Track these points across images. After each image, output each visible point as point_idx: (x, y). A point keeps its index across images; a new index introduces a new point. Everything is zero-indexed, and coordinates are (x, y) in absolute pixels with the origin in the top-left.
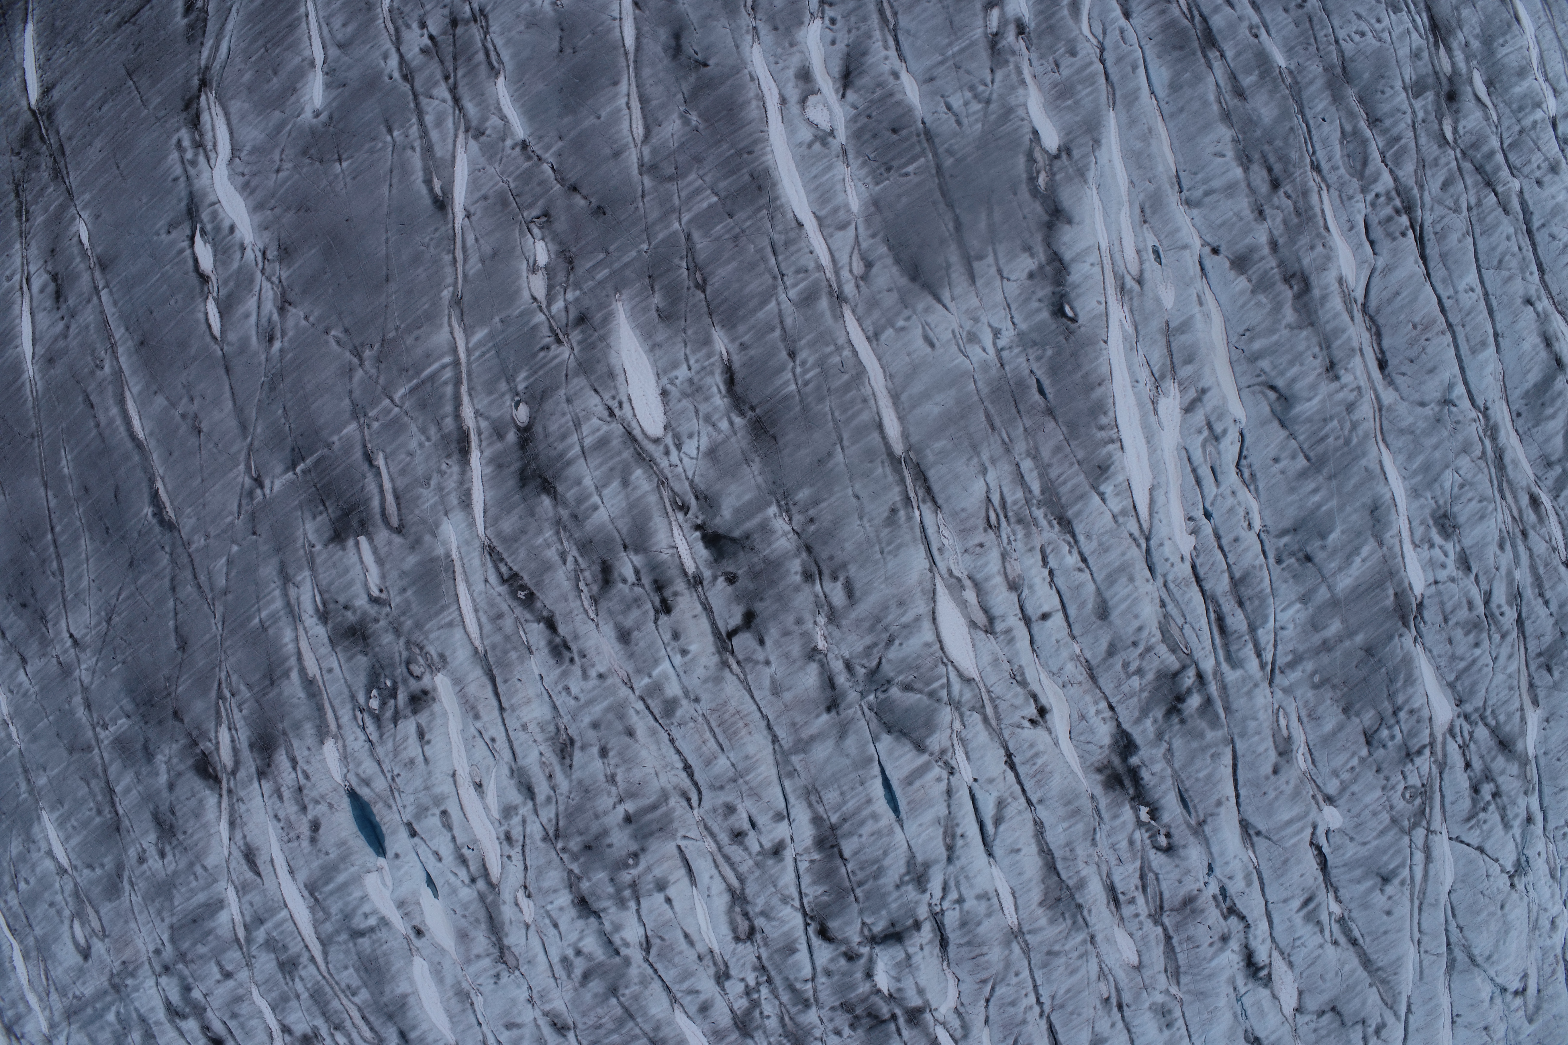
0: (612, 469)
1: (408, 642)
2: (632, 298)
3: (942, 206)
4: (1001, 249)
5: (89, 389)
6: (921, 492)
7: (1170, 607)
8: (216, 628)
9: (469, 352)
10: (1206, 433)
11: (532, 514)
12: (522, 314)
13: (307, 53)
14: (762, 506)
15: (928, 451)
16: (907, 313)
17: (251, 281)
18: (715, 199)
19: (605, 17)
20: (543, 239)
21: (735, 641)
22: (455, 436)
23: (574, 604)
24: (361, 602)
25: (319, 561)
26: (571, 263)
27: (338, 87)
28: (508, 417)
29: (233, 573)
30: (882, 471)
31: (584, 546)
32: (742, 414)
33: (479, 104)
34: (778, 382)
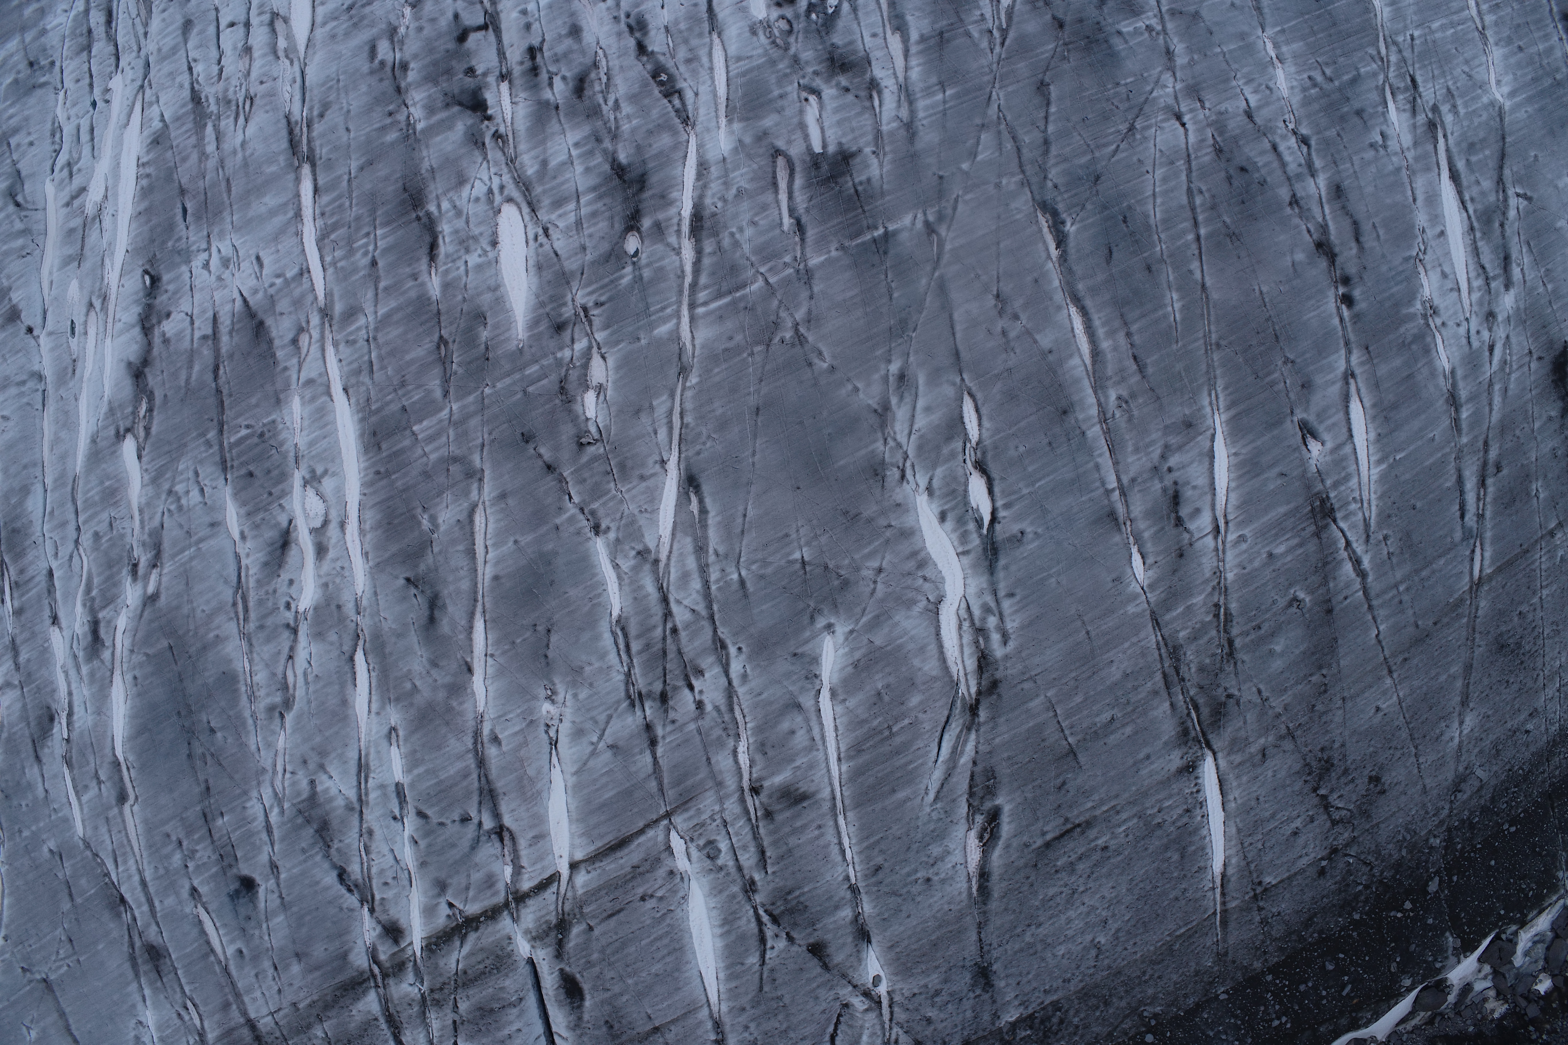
0: (555, 178)
1: (787, 49)
2: (508, 339)
3: (225, 392)
4: (186, 344)
5: (1137, 378)
6: (297, 130)
7: (141, 30)
8: (999, 96)
9: (678, 315)
10: (75, 169)
11: (639, 148)
12: (617, 343)
13: (839, 709)
14: (430, 131)
15: (282, 164)
16: (272, 291)
17: (920, 448)
18: (415, 428)
19: (501, 660)
20: (587, 419)
21: (481, 21)
22: (704, 233)
23: (615, 63)
24: (828, 92)
25: (870, 137)
26: (562, 388)
27: (802, 655)
28: (646, 242)
29: (971, 142)
30: (322, 151)
31: (596, 113)
32: (429, 215)
33: (641, 588)
34: (391, 239)
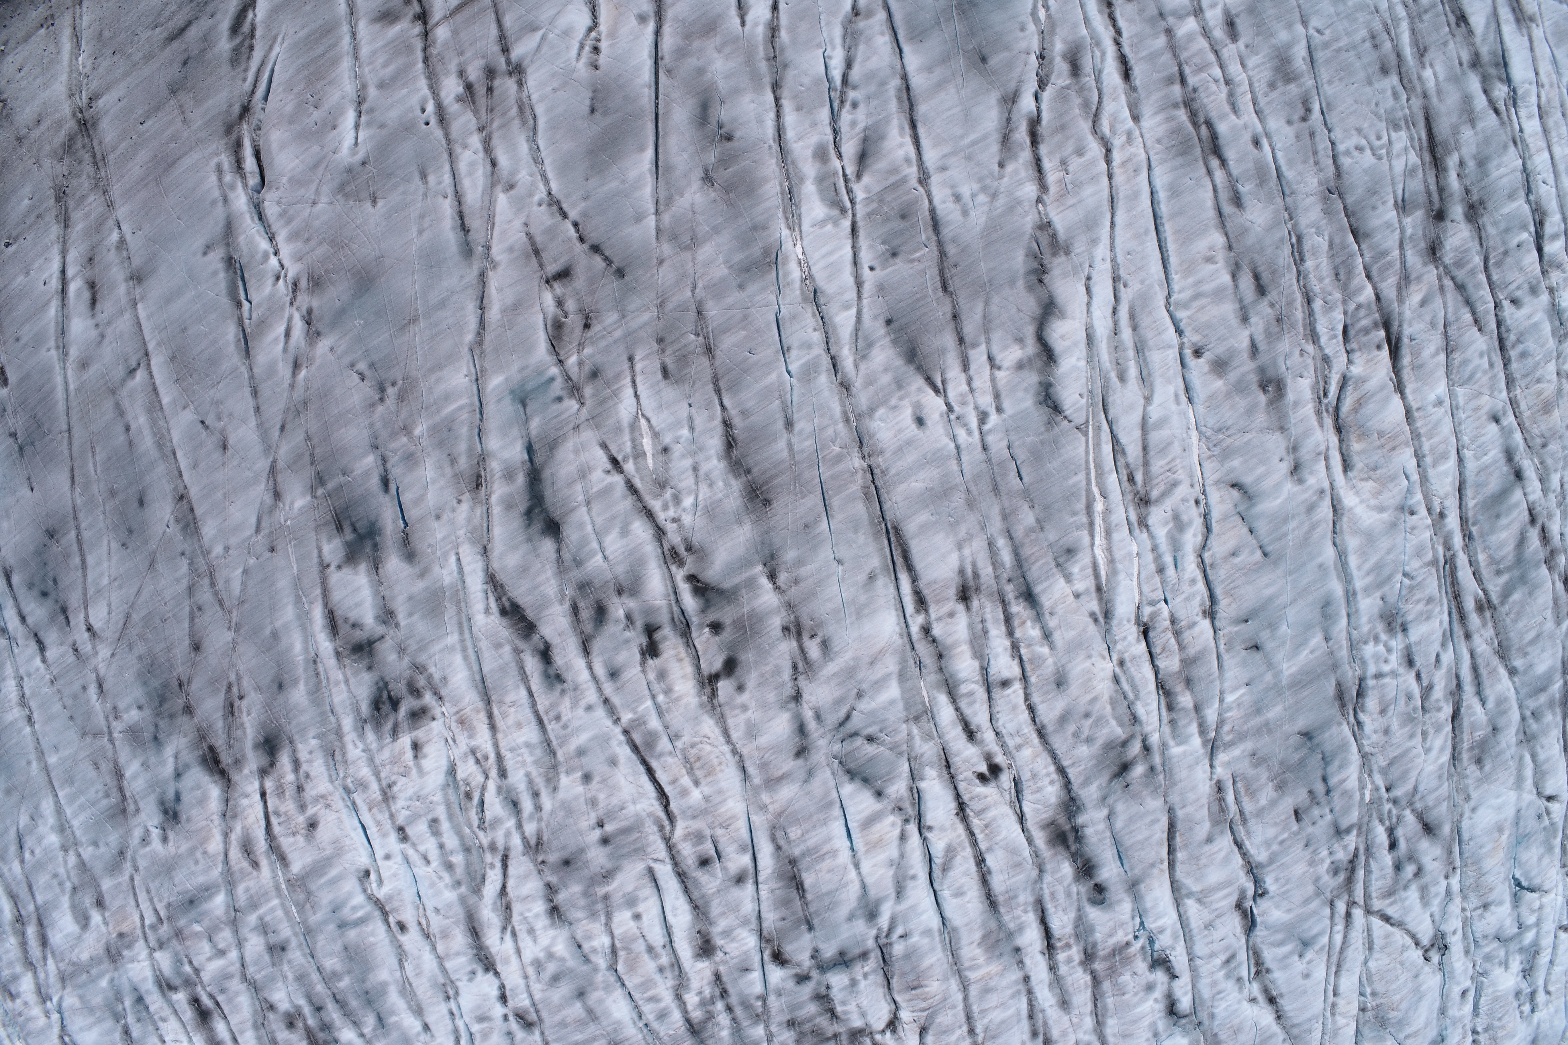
0: (614, 518)
1: (412, 663)
4: (995, 338)
5: (121, 398)
6: (900, 563)
10: (1171, 524)
11: (536, 554)
12: (539, 365)
14: (750, 564)
15: (912, 525)
17: (281, 310)
18: (728, 271)
21: (717, 685)
22: (468, 475)
23: (569, 640)
24: (371, 622)
25: (333, 580)
26: (588, 320)
27: (376, 127)
29: (250, 585)
30: (864, 540)
31: (582, 588)
32: (737, 476)
33: (511, 158)
34: (774, 449)
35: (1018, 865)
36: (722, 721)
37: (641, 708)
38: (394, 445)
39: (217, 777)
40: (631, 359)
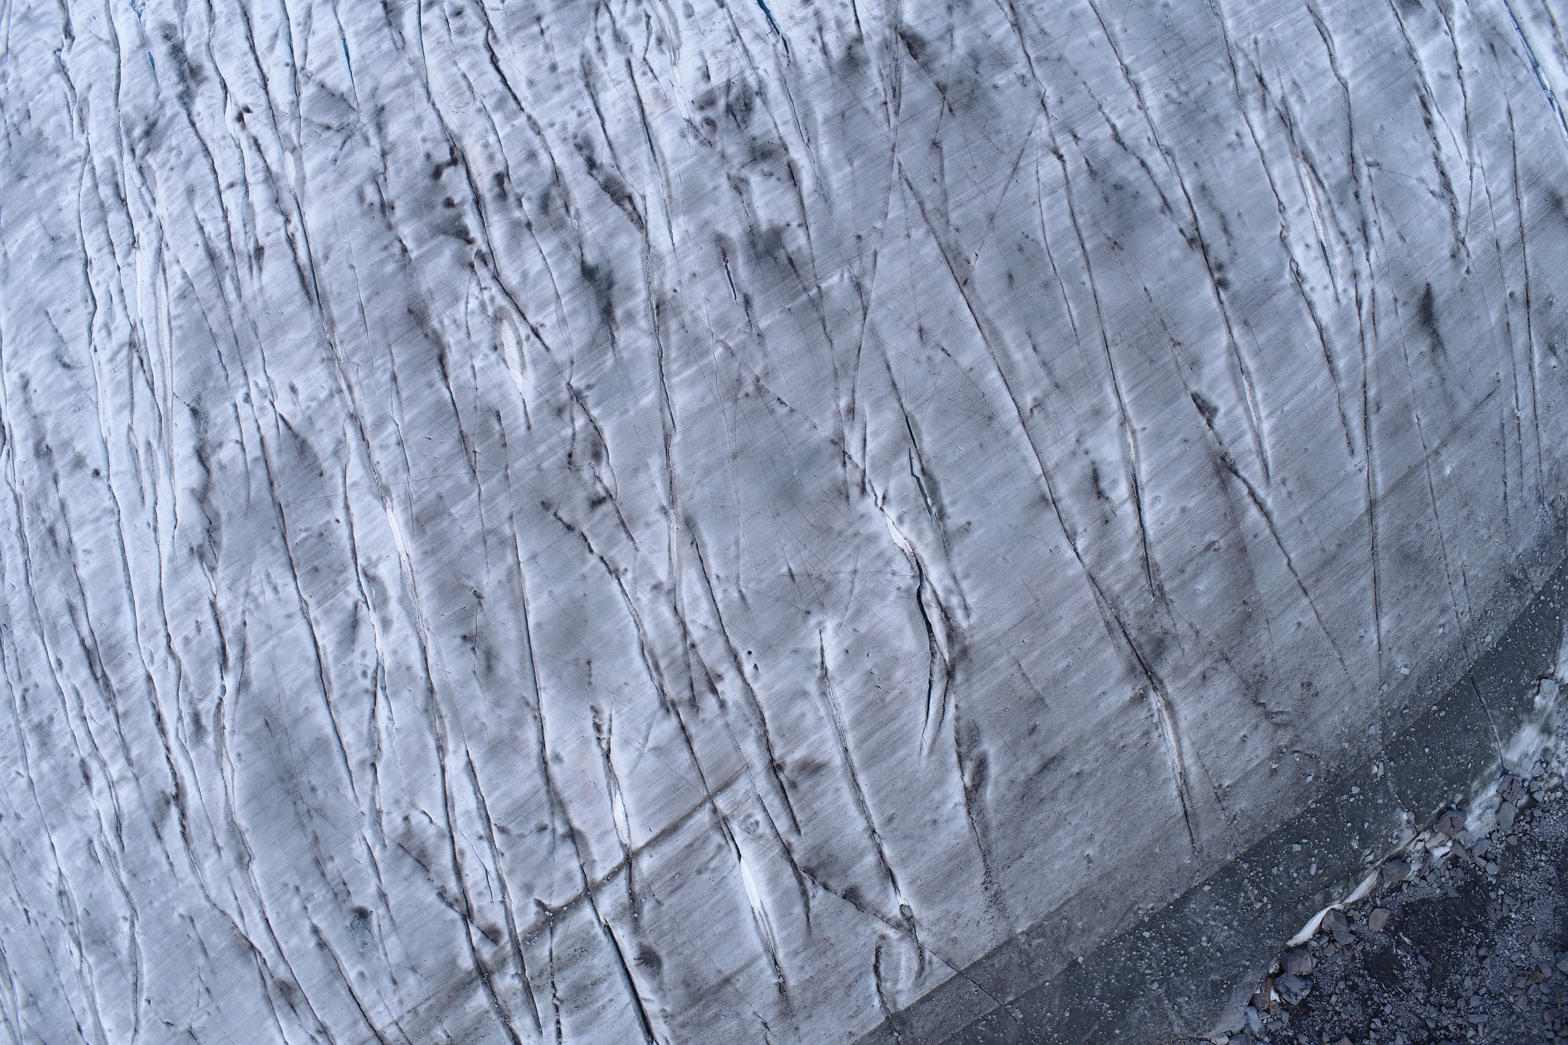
1: (713, 146)
3: (283, 503)
4: (241, 468)
5: (1047, 380)
7: (148, 198)
8: (899, 159)
14: (424, 258)
15: (298, 304)
16: (309, 413)
18: (451, 511)
19: (552, 692)
21: (449, 157)
22: (668, 314)
24: (754, 179)
25: (795, 212)
26: (570, 460)
29: (881, 204)
31: (561, 225)
32: (434, 330)
34: (405, 355)
35: (224, 46)
36: (444, 128)
37: (508, 129)
38: (743, 337)
39: (909, 33)
40: (529, 427)
